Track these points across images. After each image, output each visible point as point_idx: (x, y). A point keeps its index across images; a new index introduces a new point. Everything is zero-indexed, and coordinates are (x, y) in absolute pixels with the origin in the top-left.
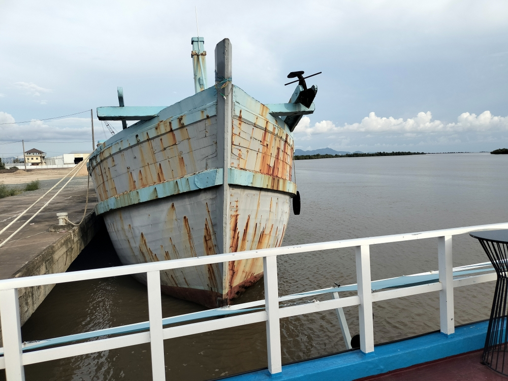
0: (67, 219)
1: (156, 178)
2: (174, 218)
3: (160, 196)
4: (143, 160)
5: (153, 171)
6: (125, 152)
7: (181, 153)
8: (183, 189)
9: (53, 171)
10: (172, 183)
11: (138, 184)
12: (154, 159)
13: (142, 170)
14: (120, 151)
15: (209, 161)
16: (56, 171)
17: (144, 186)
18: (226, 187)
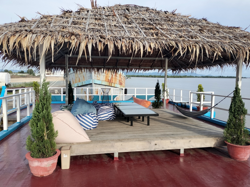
0: (57, 92)
1: (78, 81)
2: (83, 91)
3: (79, 86)
4: (76, 76)
5: (78, 79)
6: (72, 74)
7: (84, 75)
8: (84, 84)
9: (55, 78)
10: (82, 82)
11: (75, 82)
12: (78, 76)
13: (75, 79)
14: (71, 74)
15: (89, 77)
16: (57, 78)
17: (76, 83)
18: (93, 84)
